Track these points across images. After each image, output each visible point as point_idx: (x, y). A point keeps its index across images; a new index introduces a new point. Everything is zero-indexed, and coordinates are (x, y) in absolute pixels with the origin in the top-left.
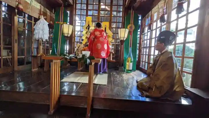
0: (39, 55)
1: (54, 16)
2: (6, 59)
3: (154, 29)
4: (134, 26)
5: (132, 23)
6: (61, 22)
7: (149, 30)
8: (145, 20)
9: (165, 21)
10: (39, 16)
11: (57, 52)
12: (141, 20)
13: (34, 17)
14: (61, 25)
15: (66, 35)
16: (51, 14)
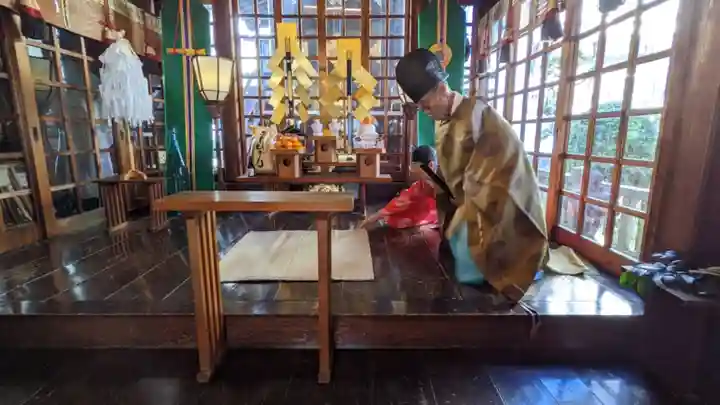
0: (127, 177)
1: (157, 25)
2: (12, 199)
3: (519, 59)
4: (450, 50)
5: (441, 41)
6: (187, 47)
7: (502, 65)
8: (488, 27)
9: (559, 35)
10: (104, 33)
11: (184, 158)
12: (475, 25)
13: (85, 38)
14: (188, 58)
15: (212, 97)
16: (144, 18)
